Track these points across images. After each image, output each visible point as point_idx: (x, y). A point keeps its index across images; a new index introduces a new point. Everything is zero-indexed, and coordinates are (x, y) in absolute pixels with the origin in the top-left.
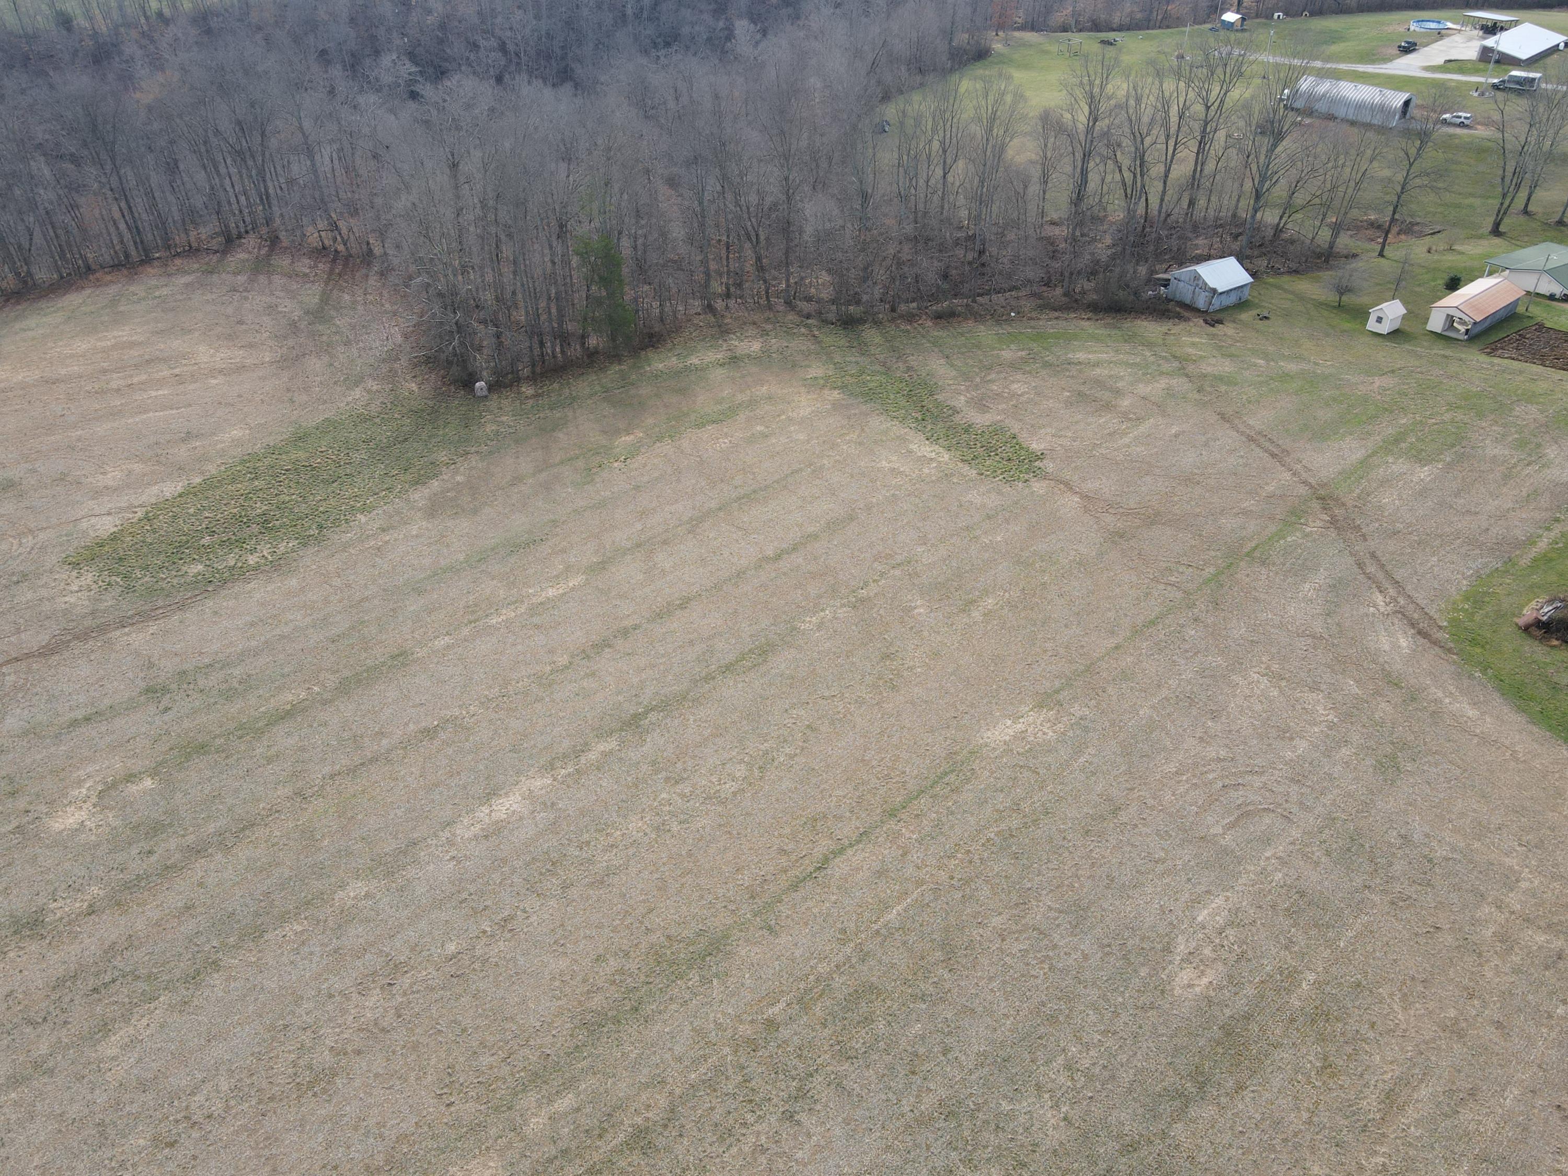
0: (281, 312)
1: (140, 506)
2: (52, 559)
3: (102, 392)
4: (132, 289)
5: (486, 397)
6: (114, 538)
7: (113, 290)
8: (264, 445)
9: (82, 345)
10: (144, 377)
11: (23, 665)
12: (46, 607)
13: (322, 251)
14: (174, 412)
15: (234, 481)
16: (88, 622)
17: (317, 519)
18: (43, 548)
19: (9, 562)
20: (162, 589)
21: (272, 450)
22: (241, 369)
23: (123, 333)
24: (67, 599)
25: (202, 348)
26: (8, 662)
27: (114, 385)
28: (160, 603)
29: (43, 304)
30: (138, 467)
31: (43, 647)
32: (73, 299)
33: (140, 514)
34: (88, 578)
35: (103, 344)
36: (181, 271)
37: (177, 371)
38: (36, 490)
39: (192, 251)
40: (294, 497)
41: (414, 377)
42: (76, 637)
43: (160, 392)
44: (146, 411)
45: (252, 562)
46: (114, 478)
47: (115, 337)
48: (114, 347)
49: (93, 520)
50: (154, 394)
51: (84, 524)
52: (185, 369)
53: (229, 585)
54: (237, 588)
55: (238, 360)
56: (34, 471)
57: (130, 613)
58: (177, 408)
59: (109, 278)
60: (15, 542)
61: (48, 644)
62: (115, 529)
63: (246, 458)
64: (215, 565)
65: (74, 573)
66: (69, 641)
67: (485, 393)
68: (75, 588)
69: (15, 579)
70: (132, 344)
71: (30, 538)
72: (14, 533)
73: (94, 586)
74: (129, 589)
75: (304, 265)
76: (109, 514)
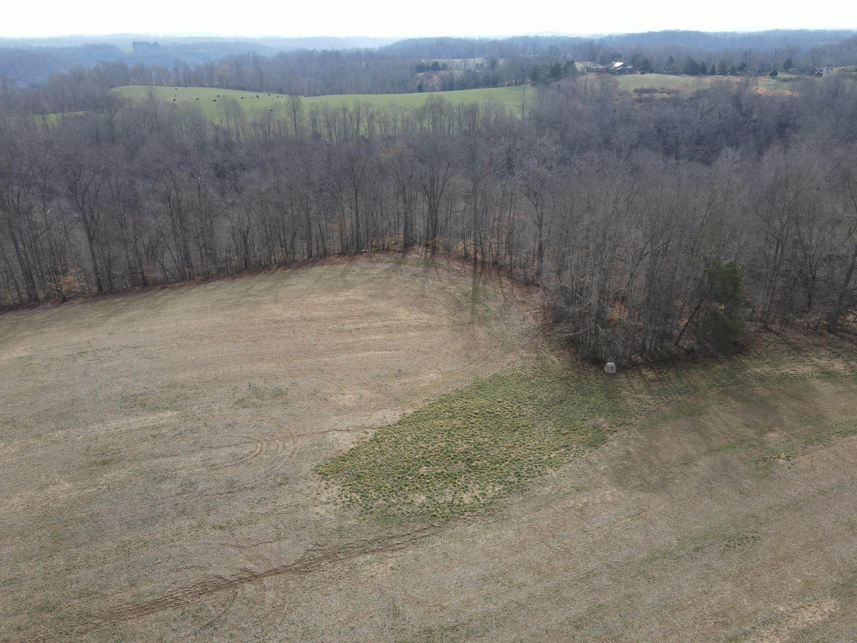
0: (448, 293)
1: (370, 427)
2: (307, 467)
3: (340, 331)
4: (352, 268)
5: (614, 374)
6: (353, 454)
7: (341, 267)
8: (454, 389)
9: (325, 299)
10: (366, 325)
11: (282, 578)
12: (301, 514)
13: (465, 258)
14: (388, 353)
15: (437, 417)
16: (335, 540)
17: (513, 466)
18: (300, 454)
19: (276, 463)
20: (394, 515)
21: (461, 394)
22: (428, 327)
23: (351, 294)
24: (318, 509)
25: (401, 310)
26: (269, 573)
27: (347, 327)
28: (395, 532)
29: (300, 271)
30: (367, 393)
31: (299, 562)
32: (317, 270)
33: (371, 435)
34: (334, 490)
35: (338, 299)
36: (379, 261)
37: (387, 323)
38: (296, 401)
39: (385, 250)
40: (486, 440)
41: (552, 350)
42: (326, 557)
43: (377, 337)
44: (369, 350)
45: (466, 502)
46: (350, 399)
47: (345, 296)
48: (345, 302)
49: (337, 435)
50: (373, 337)
51: (330, 437)
52: (392, 323)
53: (452, 523)
54: (460, 528)
55: (426, 321)
56: (296, 385)
57: (371, 537)
58: (390, 350)
59: (338, 260)
60: (281, 444)
61: (303, 559)
62: (352, 446)
63: (443, 397)
64: (436, 498)
65: (323, 484)
66: (320, 559)
67: (614, 371)
68: (324, 500)
69: (279, 480)
70: (356, 302)
71: (292, 442)
72: (279, 436)
73: (339, 500)
74: (367, 510)
75: (456, 266)
76: (348, 431)
